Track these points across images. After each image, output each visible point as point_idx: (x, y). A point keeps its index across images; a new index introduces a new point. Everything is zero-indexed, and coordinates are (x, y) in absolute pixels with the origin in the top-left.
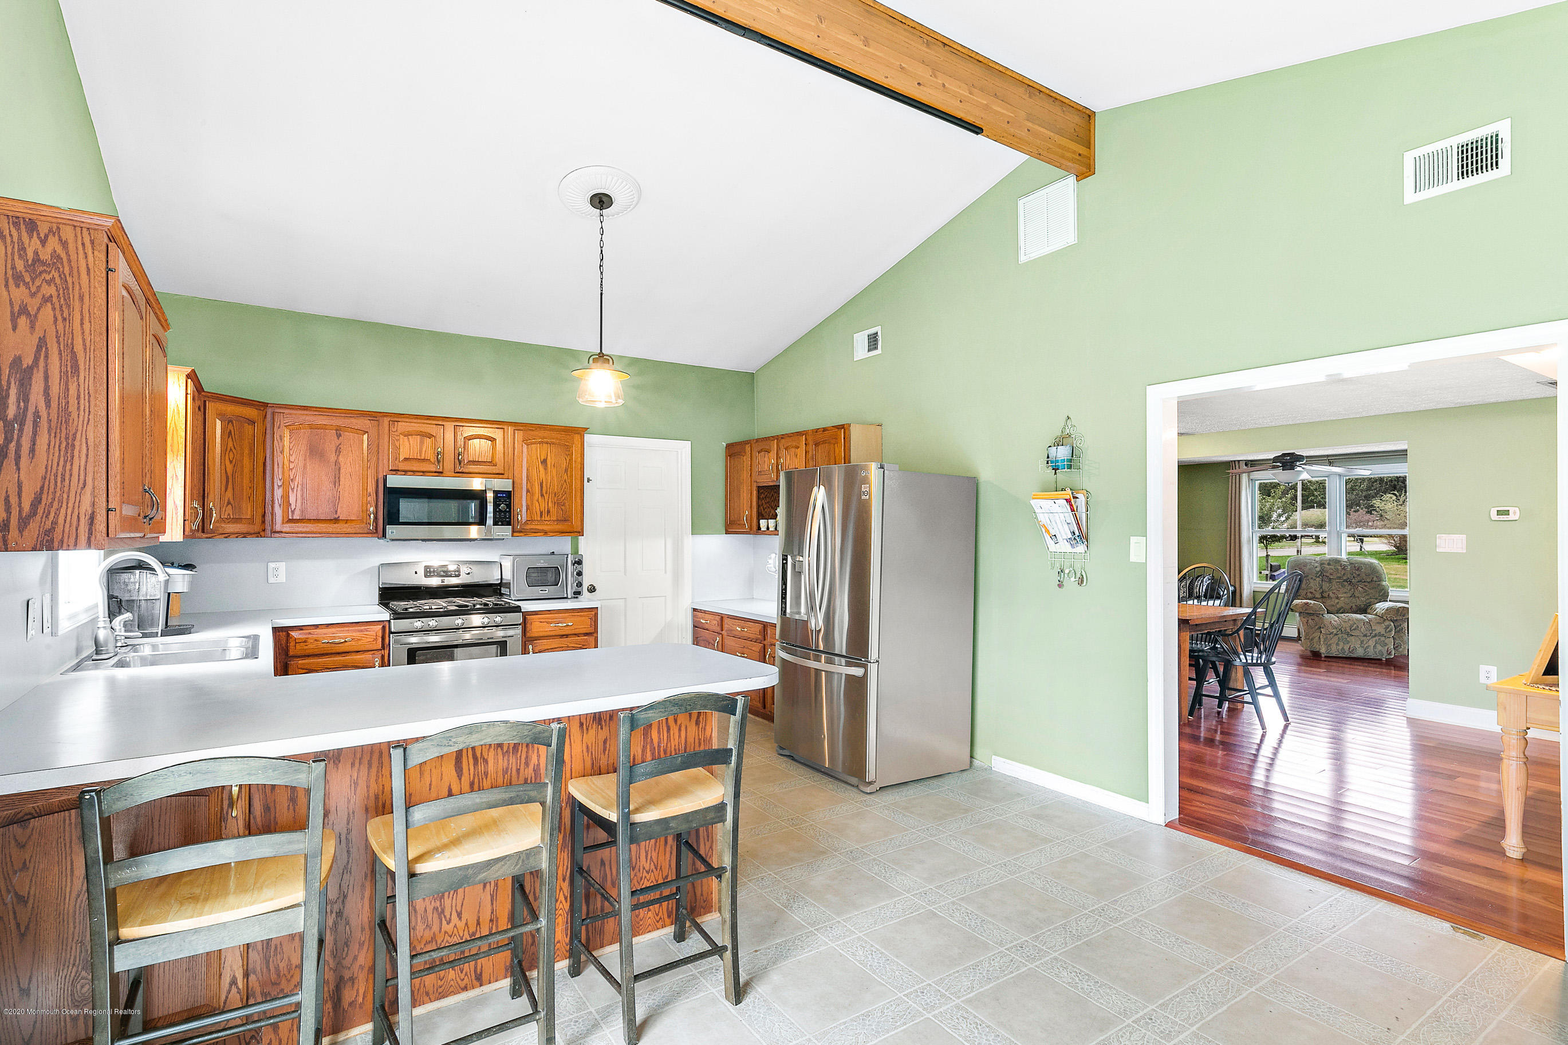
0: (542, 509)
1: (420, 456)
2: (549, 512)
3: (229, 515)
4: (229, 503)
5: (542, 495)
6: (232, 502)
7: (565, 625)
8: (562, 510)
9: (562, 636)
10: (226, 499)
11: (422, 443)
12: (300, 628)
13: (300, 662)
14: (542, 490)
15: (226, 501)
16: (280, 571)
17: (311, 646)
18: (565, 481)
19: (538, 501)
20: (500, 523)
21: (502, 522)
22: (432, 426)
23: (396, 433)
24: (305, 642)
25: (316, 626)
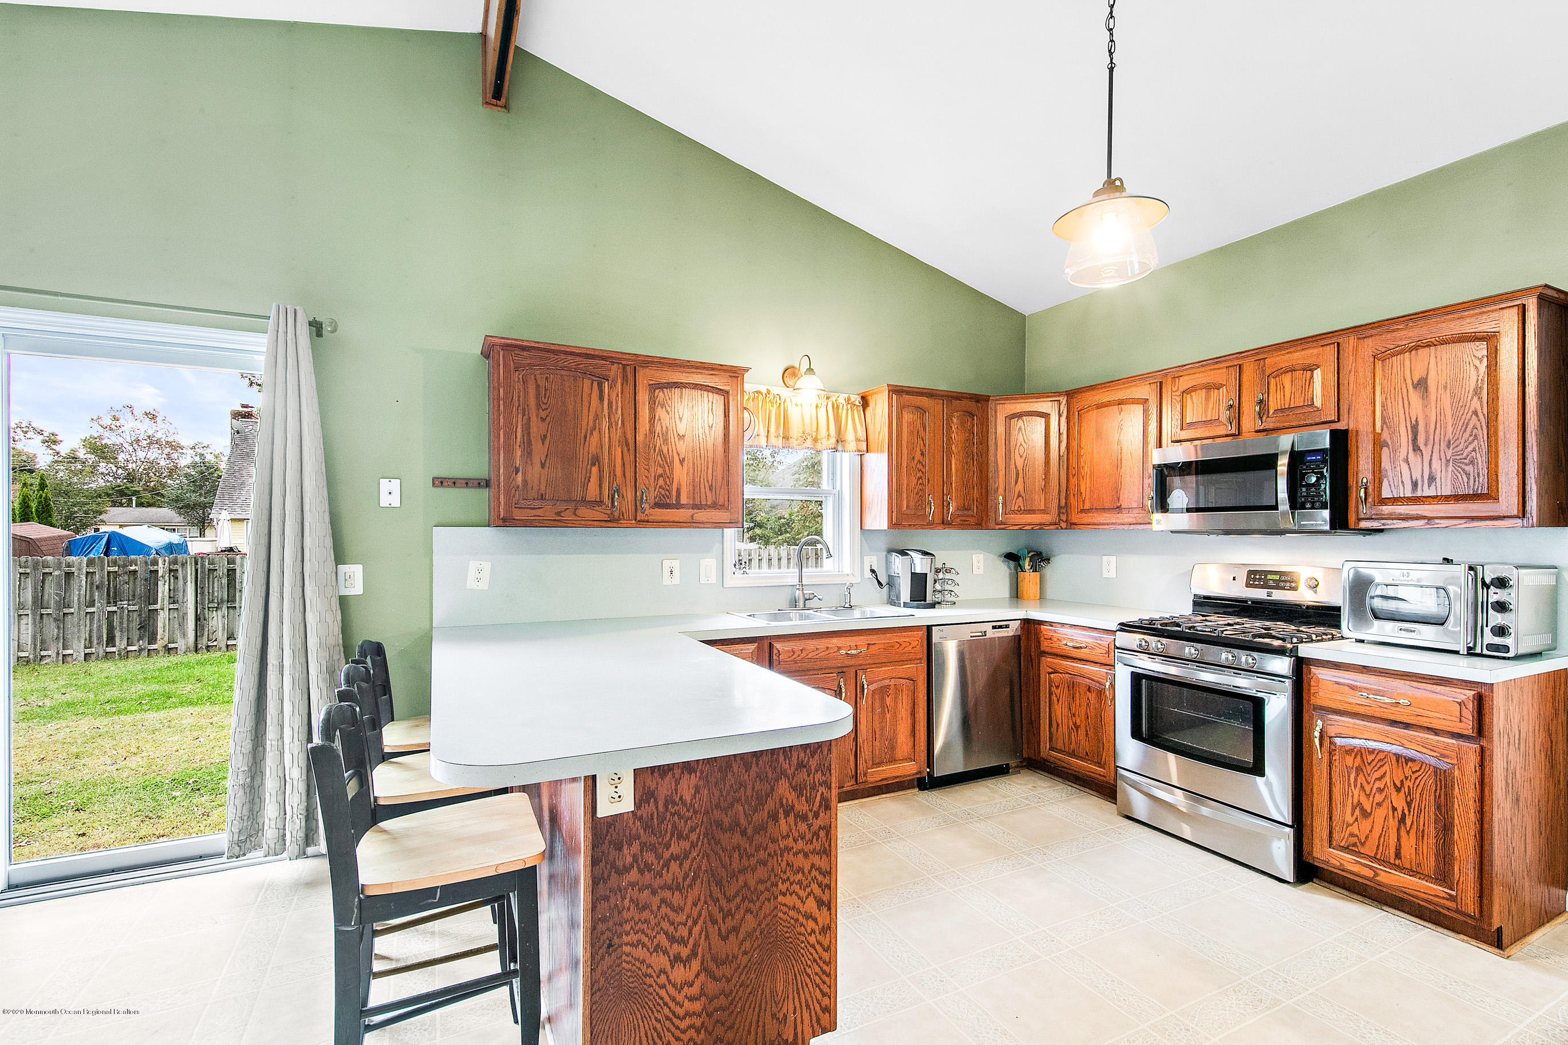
0: (1416, 475)
1: (1206, 416)
2: (1432, 479)
3: (1020, 507)
4: (1019, 495)
5: (1416, 449)
6: (1023, 494)
7: (1394, 701)
8: (1468, 475)
9: (1394, 723)
10: (1017, 492)
11: (1207, 398)
12: (1051, 624)
13: (1048, 659)
14: (1415, 439)
15: (1016, 495)
16: (1109, 565)
17: (1054, 645)
18: (1475, 413)
19: (1407, 461)
20: (1308, 505)
21: (1313, 503)
22: (1220, 371)
23: (1177, 393)
24: (1050, 639)
25: (1063, 625)
